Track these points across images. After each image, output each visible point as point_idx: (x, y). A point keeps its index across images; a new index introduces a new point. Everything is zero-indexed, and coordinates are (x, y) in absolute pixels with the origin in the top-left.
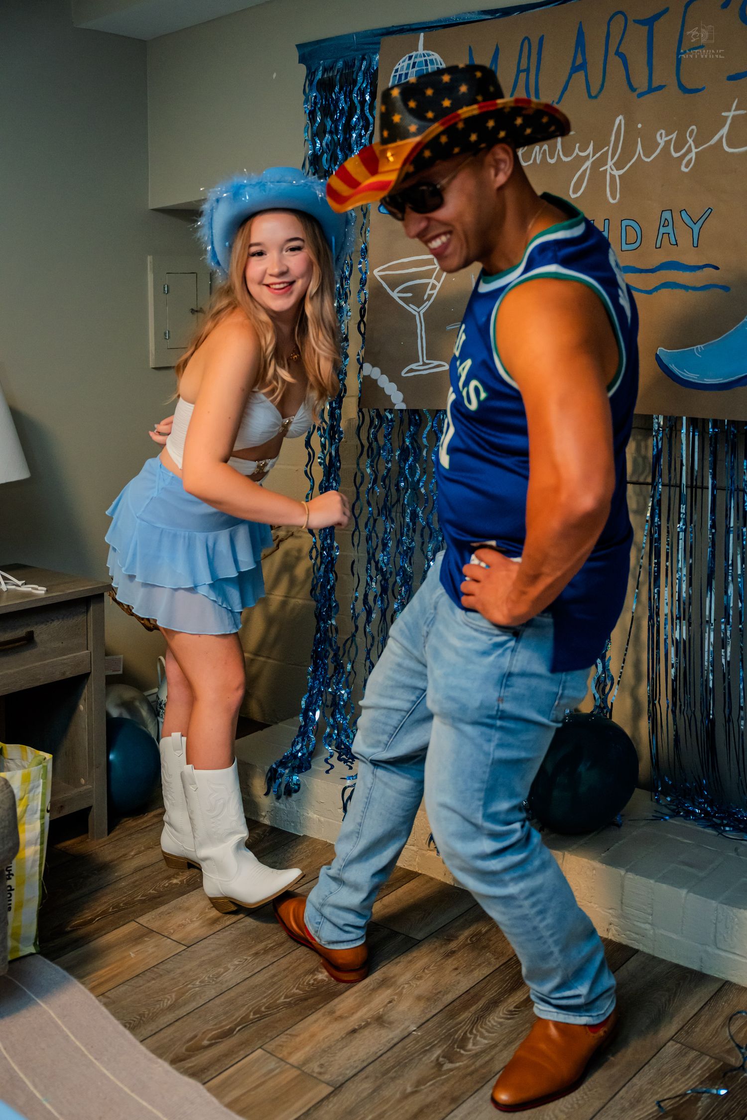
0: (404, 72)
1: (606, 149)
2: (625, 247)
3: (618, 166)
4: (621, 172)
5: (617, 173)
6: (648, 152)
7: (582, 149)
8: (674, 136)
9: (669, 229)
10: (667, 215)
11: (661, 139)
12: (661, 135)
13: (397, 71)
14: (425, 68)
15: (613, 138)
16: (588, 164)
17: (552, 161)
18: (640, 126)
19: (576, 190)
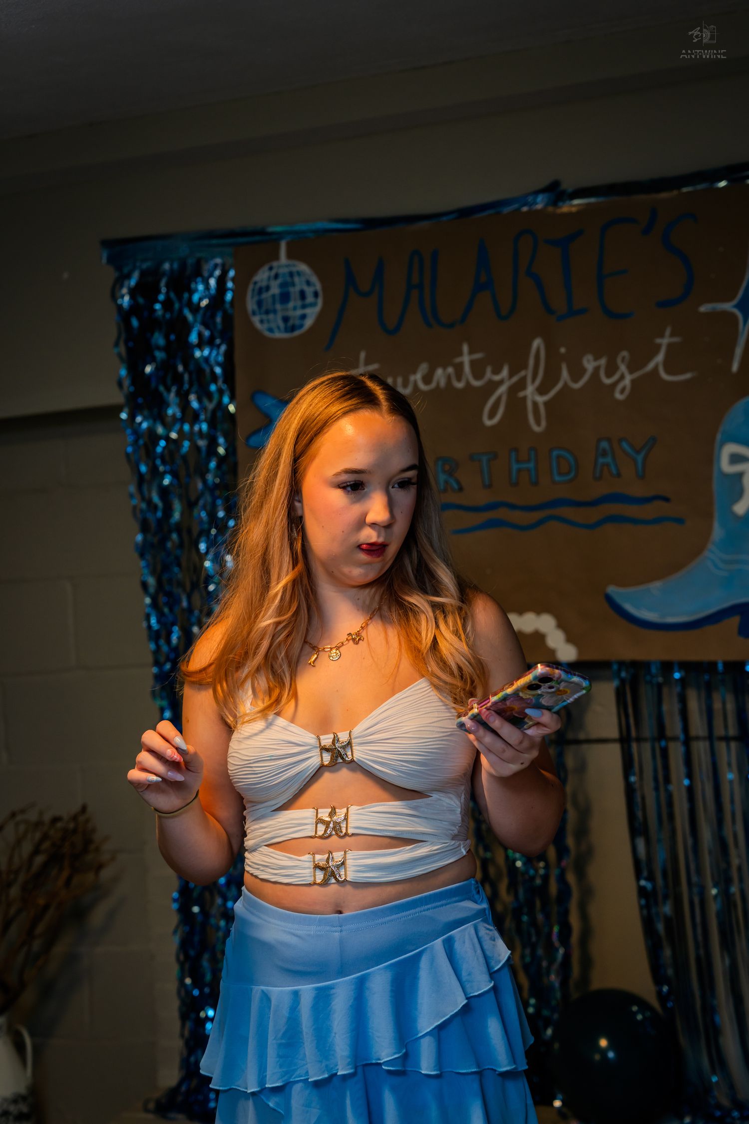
0: (264, 284)
1: (523, 373)
2: (557, 478)
3: (542, 390)
4: (546, 398)
5: (541, 399)
6: (576, 378)
7: (496, 371)
8: (603, 362)
9: (609, 460)
10: (604, 445)
11: (589, 364)
12: (588, 361)
13: (255, 283)
14: (288, 279)
15: (531, 362)
16: (503, 389)
17: (460, 385)
18: (563, 350)
19: (492, 415)
